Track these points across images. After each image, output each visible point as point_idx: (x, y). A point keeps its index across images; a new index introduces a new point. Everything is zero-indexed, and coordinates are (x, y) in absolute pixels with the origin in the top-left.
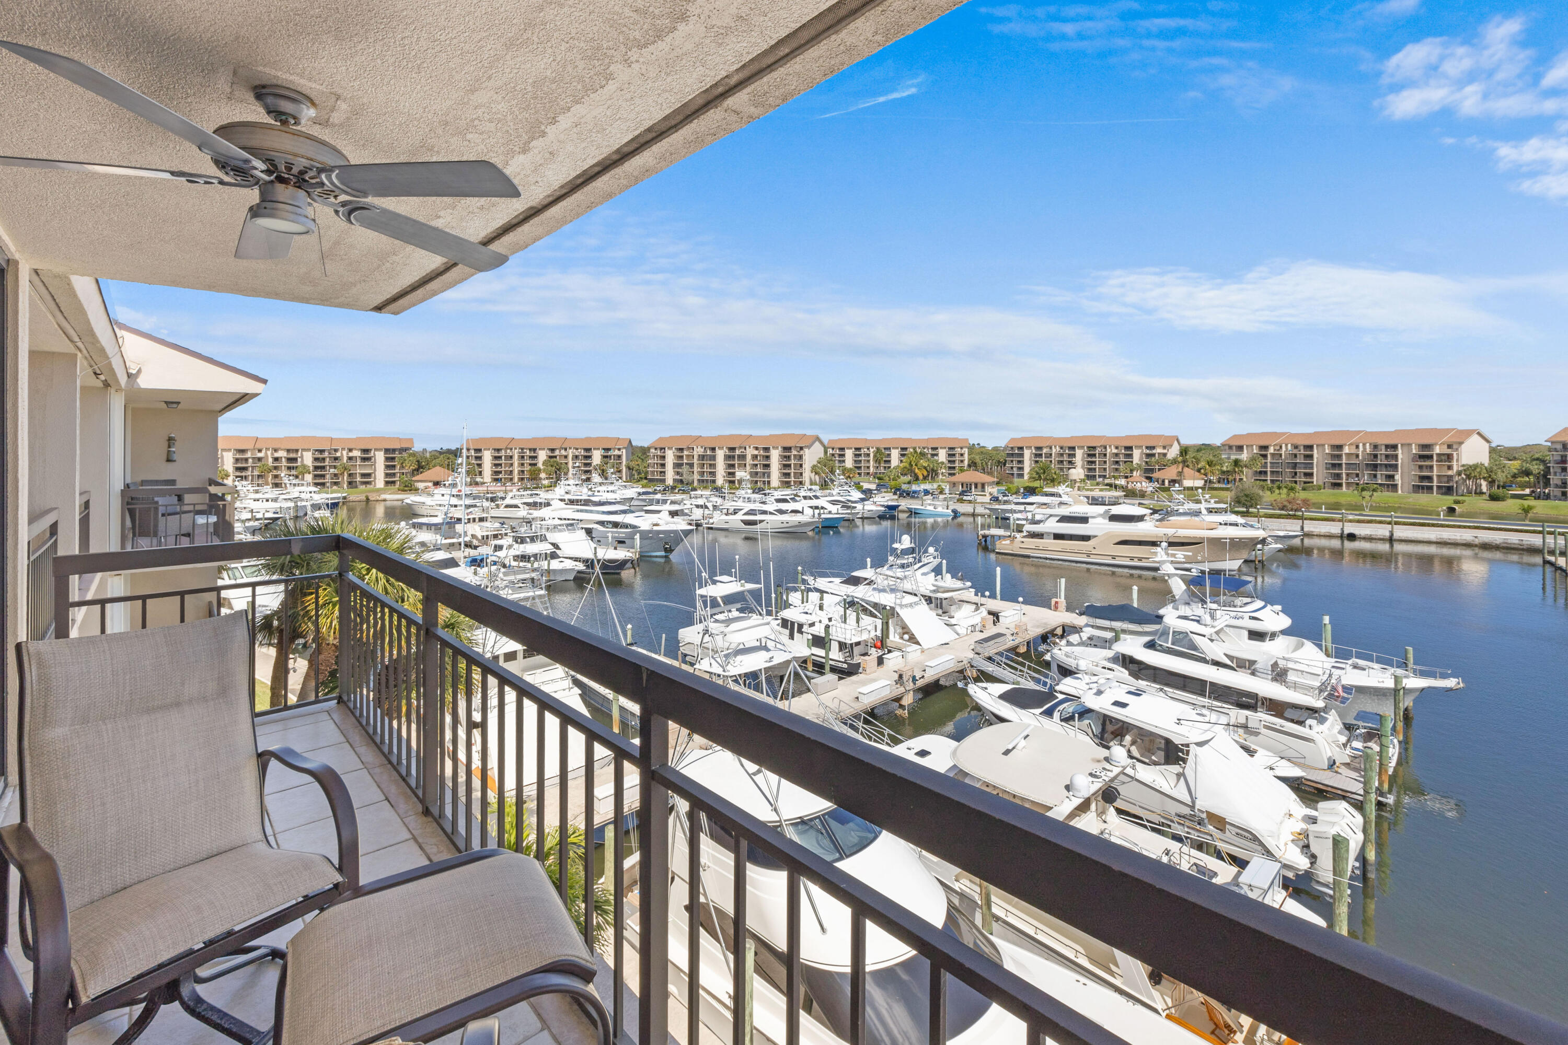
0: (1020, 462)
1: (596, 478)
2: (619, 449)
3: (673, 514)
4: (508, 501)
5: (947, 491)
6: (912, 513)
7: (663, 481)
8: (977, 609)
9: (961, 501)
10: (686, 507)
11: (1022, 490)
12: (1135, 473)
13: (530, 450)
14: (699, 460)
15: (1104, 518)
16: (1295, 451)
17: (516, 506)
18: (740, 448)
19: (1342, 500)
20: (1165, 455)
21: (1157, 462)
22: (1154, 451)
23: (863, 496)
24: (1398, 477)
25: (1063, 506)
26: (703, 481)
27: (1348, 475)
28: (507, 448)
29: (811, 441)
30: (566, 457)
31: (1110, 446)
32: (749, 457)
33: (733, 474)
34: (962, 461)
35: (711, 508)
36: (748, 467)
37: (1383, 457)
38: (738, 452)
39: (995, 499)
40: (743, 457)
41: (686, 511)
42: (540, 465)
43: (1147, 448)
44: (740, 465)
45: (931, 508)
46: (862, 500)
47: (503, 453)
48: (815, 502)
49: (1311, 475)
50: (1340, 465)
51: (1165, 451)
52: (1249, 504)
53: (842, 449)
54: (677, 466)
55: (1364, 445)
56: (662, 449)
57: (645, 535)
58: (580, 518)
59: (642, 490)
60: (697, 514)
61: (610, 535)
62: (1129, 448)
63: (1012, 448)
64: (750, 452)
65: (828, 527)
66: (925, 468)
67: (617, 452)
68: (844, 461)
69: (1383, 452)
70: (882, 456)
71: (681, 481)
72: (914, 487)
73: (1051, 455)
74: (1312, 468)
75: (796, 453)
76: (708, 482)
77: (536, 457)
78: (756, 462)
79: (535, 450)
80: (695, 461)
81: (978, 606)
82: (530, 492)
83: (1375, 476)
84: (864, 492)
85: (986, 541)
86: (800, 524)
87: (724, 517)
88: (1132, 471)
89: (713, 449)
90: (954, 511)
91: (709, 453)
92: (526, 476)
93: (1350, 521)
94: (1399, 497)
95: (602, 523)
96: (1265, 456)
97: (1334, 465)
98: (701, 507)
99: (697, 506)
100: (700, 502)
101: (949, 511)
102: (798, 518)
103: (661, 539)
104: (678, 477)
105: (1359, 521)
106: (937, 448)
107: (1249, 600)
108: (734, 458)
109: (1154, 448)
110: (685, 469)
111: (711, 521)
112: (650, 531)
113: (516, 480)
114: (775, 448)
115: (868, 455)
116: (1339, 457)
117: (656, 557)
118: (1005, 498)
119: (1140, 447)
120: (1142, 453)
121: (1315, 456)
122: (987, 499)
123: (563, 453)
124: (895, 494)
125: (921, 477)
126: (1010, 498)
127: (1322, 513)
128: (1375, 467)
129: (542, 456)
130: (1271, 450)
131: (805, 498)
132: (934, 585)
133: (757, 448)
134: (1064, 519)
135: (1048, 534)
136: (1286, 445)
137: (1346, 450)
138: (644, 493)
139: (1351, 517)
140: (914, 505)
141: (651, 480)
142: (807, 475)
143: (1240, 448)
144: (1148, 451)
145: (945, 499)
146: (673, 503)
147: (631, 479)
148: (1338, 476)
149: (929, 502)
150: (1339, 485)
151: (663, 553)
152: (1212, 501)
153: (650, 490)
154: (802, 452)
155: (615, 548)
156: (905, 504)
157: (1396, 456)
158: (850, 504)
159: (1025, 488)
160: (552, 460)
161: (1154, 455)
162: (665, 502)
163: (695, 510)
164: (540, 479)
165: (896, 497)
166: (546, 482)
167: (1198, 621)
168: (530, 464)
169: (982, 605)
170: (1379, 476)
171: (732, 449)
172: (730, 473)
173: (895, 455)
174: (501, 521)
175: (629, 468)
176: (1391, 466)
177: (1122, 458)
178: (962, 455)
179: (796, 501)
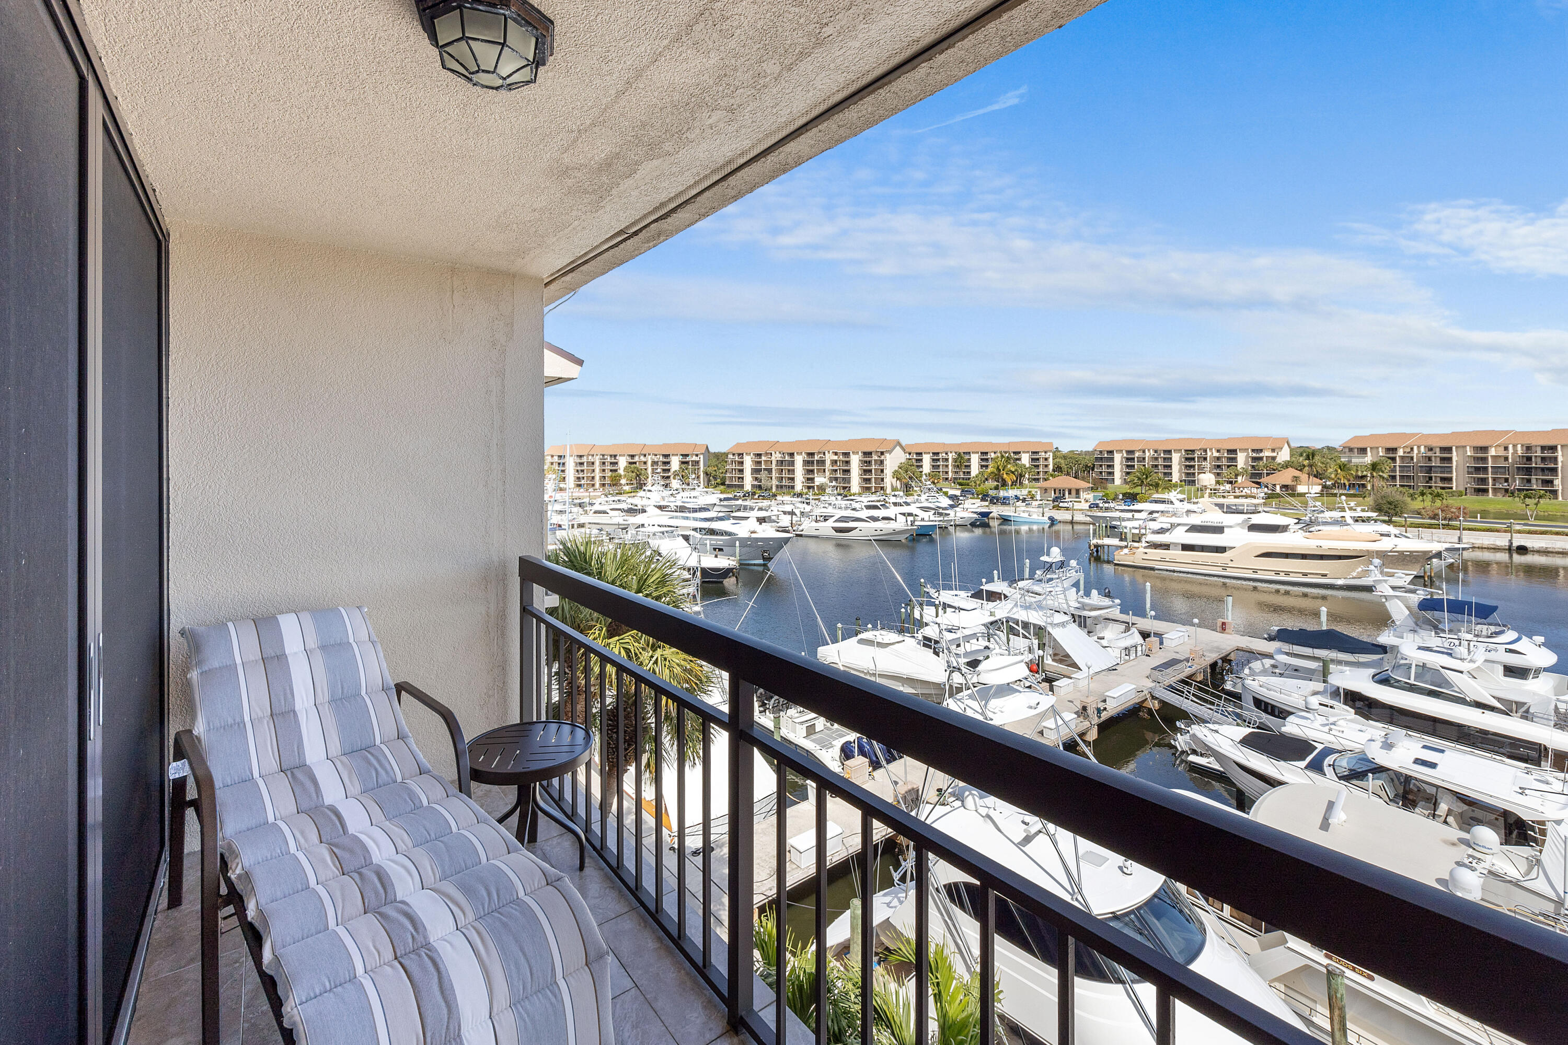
0: (1109, 466)
1: (675, 483)
2: (697, 455)
3: (761, 520)
4: (597, 507)
5: (1038, 497)
6: (1005, 520)
7: (742, 486)
8: (1127, 629)
9: (1058, 508)
10: (773, 513)
11: (1121, 497)
12: (1240, 478)
13: (611, 456)
14: (777, 465)
15: (1243, 528)
16: (1429, 454)
17: (605, 512)
18: (819, 453)
19: (1491, 508)
20: (1274, 458)
21: (1266, 467)
22: (1261, 455)
23: (951, 503)
24: (1558, 482)
25: (1193, 515)
26: (781, 487)
27: (1494, 479)
28: (589, 455)
29: (892, 446)
30: (645, 463)
31: (1211, 450)
32: (828, 463)
33: (812, 480)
34: (1046, 466)
35: (799, 515)
36: (827, 473)
37: (1539, 460)
38: (816, 458)
39: (1094, 506)
40: (822, 462)
41: (773, 518)
42: (621, 472)
43: (1253, 451)
44: (818, 470)
45: (1026, 515)
46: (952, 506)
47: (584, 460)
48: (906, 509)
49: (1450, 480)
50: (1486, 469)
51: (1274, 454)
52: (1392, 512)
53: (920, 454)
54: (756, 471)
55: (1515, 446)
56: (740, 455)
57: (744, 542)
58: (675, 525)
59: (722, 496)
60: (785, 521)
61: (708, 542)
62: (1234, 451)
63: (1101, 452)
64: (829, 457)
65: (922, 535)
66: (1013, 472)
67: (694, 458)
68: (921, 466)
69: (1539, 454)
70: (962, 461)
71: (760, 487)
72: (1002, 493)
73: (1144, 459)
74: (1451, 472)
75: (877, 458)
76: (787, 487)
77: (617, 463)
78: (835, 468)
79: (615, 456)
80: (774, 466)
81: (1128, 627)
82: (613, 498)
83: (1529, 481)
84: (952, 497)
85: (1097, 551)
86: (895, 532)
87: (814, 524)
88: (1236, 476)
89: (792, 455)
90: (1052, 519)
91: (787, 458)
92: (608, 481)
93: (1519, 532)
94: (1561, 504)
95: (695, 530)
96: (1394, 459)
97: (1477, 470)
98: (789, 513)
99: (785, 513)
100: (788, 508)
101: (1046, 519)
102: (892, 525)
103: (759, 547)
104: (756, 483)
105: (1530, 532)
106: (1020, 453)
107: (1498, 629)
108: (813, 463)
109: (1261, 451)
110: (763, 475)
111: (801, 528)
112: (749, 539)
113: (597, 486)
114: (855, 453)
115: (947, 460)
116: (1484, 459)
117: (755, 565)
118: (1106, 505)
119: (1246, 450)
120: (1247, 457)
121: (1455, 459)
122: (1086, 506)
123: (643, 459)
124: (983, 500)
125: (1010, 483)
126: (1112, 505)
127: (1477, 522)
128: (1528, 471)
129: (623, 462)
130: (1400, 452)
131: (895, 504)
132: (1079, 603)
133: (836, 454)
134: (1194, 529)
135: (1176, 544)
136: (1419, 447)
137: (1493, 452)
138: (725, 499)
139: (1518, 527)
140: (1007, 511)
141: (729, 486)
142: (889, 481)
143: (1363, 451)
144: (1254, 455)
145: (1039, 506)
146: (760, 509)
147: (708, 485)
148: (1484, 481)
149: (1023, 509)
150: (1485, 491)
151: (761, 562)
152: (1359, 509)
153: (730, 496)
154: (882, 457)
155: (716, 556)
156: (996, 511)
157: (1556, 458)
158: (941, 511)
159: (1124, 495)
160: (632, 466)
161: (1261, 459)
162: (752, 509)
163: (782, 517)
164: (621, 485)
165: (987, 503)
166: (627, 488)
167: (1450, 655)
168: (611, 471)
169: (1133, 624)
170: (1534, 481)
171: (811, 454)
172: (808, 479)
173: (975, 460)
174: (599, 527)
175: (706, 474)
176: (1549, 469)
177: (1225, 462)
178: (1046, 459)
179: (887, 508)
